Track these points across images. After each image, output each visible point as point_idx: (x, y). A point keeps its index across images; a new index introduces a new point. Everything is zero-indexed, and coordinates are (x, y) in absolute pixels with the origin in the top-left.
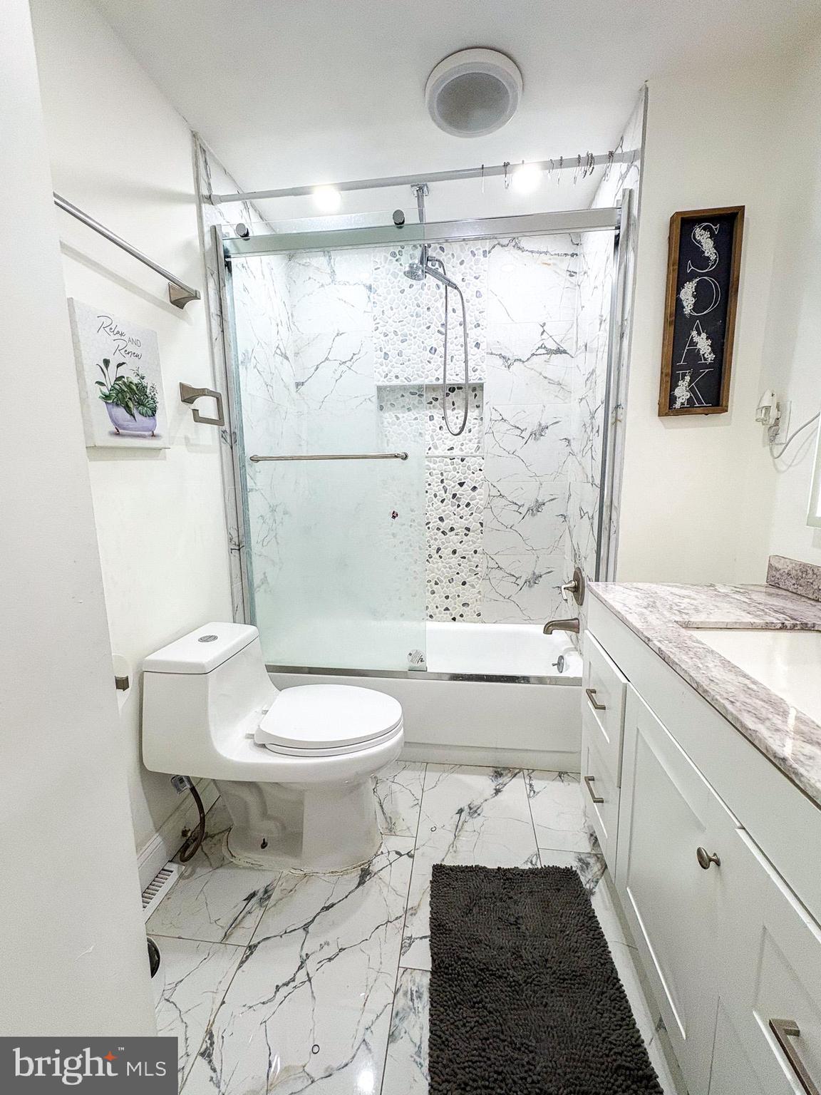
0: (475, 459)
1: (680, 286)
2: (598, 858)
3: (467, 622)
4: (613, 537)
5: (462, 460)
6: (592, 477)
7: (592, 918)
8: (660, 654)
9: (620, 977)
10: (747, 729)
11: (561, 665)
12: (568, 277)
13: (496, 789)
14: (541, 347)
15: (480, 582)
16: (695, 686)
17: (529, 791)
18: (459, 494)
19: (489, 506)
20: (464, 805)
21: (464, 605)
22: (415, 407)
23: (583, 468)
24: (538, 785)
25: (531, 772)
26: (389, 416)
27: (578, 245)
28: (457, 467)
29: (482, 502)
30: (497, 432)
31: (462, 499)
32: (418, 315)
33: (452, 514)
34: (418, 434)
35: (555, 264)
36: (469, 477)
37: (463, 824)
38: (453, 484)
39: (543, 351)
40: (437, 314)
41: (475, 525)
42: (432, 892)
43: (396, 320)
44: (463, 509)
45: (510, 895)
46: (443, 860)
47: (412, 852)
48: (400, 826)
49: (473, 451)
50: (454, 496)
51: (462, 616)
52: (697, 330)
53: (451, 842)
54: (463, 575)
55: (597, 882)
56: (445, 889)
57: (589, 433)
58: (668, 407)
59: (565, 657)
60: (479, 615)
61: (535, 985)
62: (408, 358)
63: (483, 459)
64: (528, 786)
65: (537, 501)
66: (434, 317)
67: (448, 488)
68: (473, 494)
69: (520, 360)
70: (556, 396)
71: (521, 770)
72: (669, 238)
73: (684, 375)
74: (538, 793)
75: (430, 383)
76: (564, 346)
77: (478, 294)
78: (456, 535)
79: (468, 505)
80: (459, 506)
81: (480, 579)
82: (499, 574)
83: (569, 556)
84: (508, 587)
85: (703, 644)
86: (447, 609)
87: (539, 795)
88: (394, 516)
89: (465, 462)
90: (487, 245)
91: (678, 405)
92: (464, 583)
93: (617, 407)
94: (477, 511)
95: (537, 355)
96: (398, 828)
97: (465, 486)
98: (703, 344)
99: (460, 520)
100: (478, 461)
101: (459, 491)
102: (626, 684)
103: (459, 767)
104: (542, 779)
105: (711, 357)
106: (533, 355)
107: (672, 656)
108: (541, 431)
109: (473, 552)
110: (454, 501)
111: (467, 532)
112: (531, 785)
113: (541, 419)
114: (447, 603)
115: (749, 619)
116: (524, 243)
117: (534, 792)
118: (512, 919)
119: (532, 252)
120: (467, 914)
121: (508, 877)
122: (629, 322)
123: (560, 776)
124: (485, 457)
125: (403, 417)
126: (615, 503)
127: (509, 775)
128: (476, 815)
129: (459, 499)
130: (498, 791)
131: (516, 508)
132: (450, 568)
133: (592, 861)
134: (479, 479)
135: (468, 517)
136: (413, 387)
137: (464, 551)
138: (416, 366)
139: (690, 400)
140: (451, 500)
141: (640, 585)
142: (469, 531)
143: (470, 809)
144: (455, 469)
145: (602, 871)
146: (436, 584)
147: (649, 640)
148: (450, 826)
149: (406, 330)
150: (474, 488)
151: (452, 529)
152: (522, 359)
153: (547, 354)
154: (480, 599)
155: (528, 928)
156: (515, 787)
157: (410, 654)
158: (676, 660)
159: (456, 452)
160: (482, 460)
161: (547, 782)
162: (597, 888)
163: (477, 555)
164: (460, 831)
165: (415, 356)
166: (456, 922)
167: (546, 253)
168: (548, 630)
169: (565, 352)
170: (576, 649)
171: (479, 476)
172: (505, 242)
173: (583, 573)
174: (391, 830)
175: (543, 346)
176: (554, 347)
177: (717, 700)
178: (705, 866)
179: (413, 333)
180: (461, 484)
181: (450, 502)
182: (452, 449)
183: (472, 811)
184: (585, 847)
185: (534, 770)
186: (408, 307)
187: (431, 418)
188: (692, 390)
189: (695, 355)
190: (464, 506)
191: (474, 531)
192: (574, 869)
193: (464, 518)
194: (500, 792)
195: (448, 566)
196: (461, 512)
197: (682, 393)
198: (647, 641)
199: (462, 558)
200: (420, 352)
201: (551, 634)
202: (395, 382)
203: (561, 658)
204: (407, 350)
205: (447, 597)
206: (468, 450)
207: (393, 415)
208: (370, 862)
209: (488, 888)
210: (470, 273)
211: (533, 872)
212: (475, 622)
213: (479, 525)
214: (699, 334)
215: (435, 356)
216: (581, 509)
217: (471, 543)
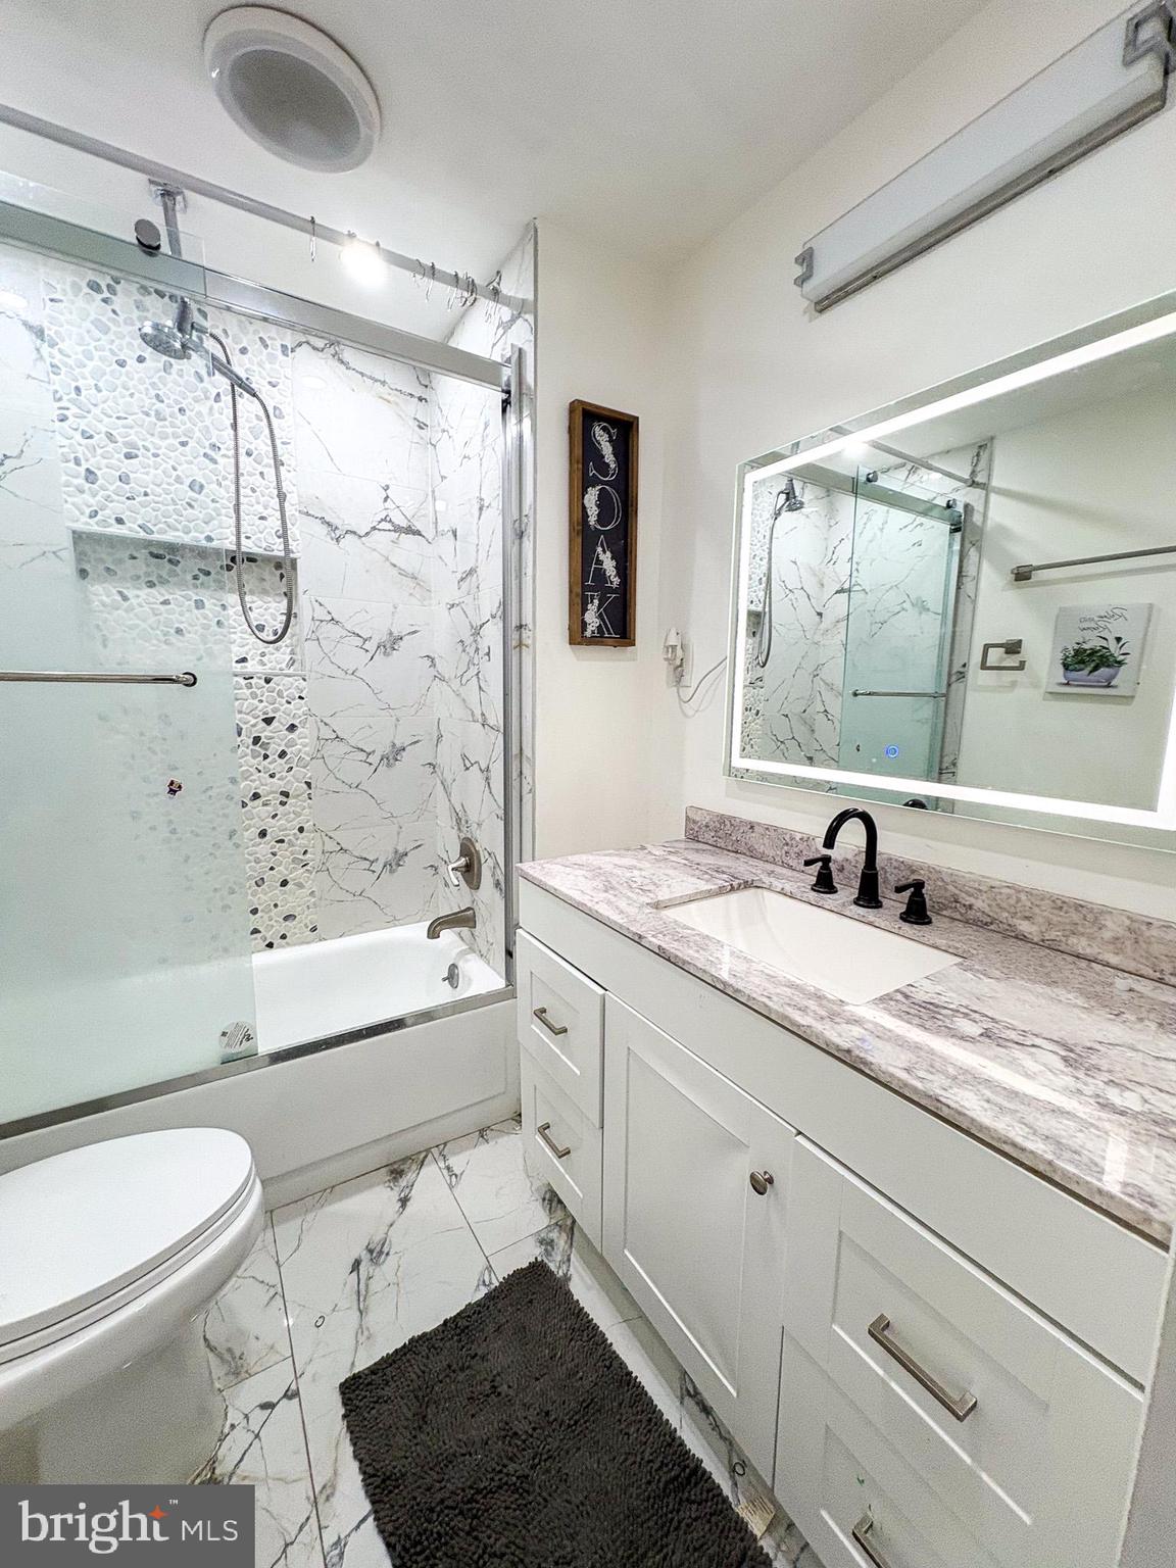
0: (290, 679)
1: (584, 492)
2: (560, 1227)
3: (295, 945)
4: (527, 798)
5: (268, 681)
6: (483, 714)
7: (578, 1313)
8: (661, 954)
9: (630, 1369)
10: (799, 1026)
11: (456, 977)
12: (417, 428)
13: (400, 1200)
14: (384, 520)
15: (312, 877)
16: (721, 987)
17: (448, 1178)
18: (266, 737)
19: (318, 755)
20: (358, 1251)
21: (286, 918)
22: (163, 582)
23: (464, 700)
24: (456, 1162)
25: (441, 1148)
26: (102, 593)
27: (426, 386)
28: (259, 692)
29: (307, 749)
30: (325, 638)
31: (272, 746)
32: (159, 417)
33: (253, 770)
34: (173, 631)
35: (397, 404)
36: (282, 708)
37: (367, 1286)
38: (253, 721)
39: (388, 526)
40: (200, 424)
41: (296, 787)
42: (352, 1432)
43: (110, 412)
44: (275, 761)
45: (472, 1353)
46: (353, 1364)
47: (293, 1387)
48: (253, 1351)
49: (284, 666)
50: (256, 740)
51: (284, 937)
52: (602, 546)
53: (357, 1326)
54: (281, 872)
55: (569, 1260)
56: (374, 1412)
57: (472, 654)
58: (578, 636)
59: (460, 964)
60: (314, 929)
61: (545, 1460)
62: (143, 490)
63: (304, 680)
64: (445, 1172)
65: (394, 745)
66: (196, 429)
67: (244, 727)
68: (291, 736)
69: (355, 533)
70: (411, 594)
71: (428, 1151)
72: (569, 427)
73: (592, 597)
74: (462, 1174)
75: (195, 543)
76: (418, 526)
77: (277, 412)
78: (265, 805)
79: (283, 754)
80: (266, 757)
81: (311, 873)
82: (344, 859)
83: (445, 822)
84: (360, 879)
85: (693, 929)
86: (256, 931)
87: (463, 1177)
88: (174, 789)
89: (271, 684)
90: (289, 338)
91: (588, 633)
92: (284, 883)
93: (520, 627)
94: (302, 764)
95: (379, 530)
96: (251, 1359)
97: (275, 723)
98: (609, 565)
99: (272, 780)
100: (296, 684)
101: (266, 732)
102: (604, 995)
103: (332, 1190)
104: (462, 1150)
105: (616, 581)
106: (374, 528)
107: (680, 954)
108: (391, 644)
109: (296, 831)
110: (257, 748)
111: (285, 800)
112: (448, 1168)
113: (392, 624)
114: (254, 921)
115: (704, 886)
116: (348, 354)
117: (456, 1176)
118: (487, 1386)
119: (362, 374)
120: (420, 1428)
121: (461, 1328)
122: (531, 519)
123: (482, 1137)
124: (306, 678)
125: (138, 596)
126: (527, 752)
127: (414, 1167)
128: (383, 1256)
129: (265, 746)
130: (404, 1201)
131: (363, 756)
132: (257, 861)
133: (554, 1235)
134: (300, 712)
135: (284, 774)
136: (159, 544)
137: (280, 831)
138: (163, 508)
139: (599, 627)
140: (252, 747)
141: (576, 859)
142: (287, 797)
143: (371, 1251)
144: (254, 696)
145: (569, 1242)
146: (232, 892)
147: (640, 937)
148: (347, 1301)
149: (133, 438)
150: (292, 728)
151: (256, 796)
152: (358, 532)
153: (395, 531)
154: (314, 904)
155: (511, 1384)
156: (428, 1181)
157: (224, 1034)
158: (688, 959)
159: (251, 667)
160: (302, 681)
161: (468, 1153)
162: (571, 1269)
163: (304, 834)
164: (364, 1300)
165: (159, 490)
166: (408, 1454)
167: (383, 383)
168: (433, 933)
169: (418, 533)
170: (472, 950)
171: (298, 709)
172: (320, 343)
173: (477, 845)
174: (238, 1371)
175: (388, 519)
176: (404, 524)
177: (754, 999)
178: (762, 1190)
179: (150, 446)
180: (268, 721)
181: (249, 751)
182: (244, 660)
183: (374, 1255)
184: (539, 1219)
185: (445, 1144)
186: (137, 395)
187: (199, 604)
188: (600, 616)
189: (600, 575)
190: (276, 757)
191: (294, 798)
192: (539, 1259)
193: (277, 776)
194: (409, 1200)
195: (251, 858)
196: (272, 767)
197: (592, 618)
198: (638, 940)
199: (277, 842)
200: (168, 484)
201: (439, 937)
202: (115, 530)
203: (453, 967)
204: (138, 475)
205: (255, 911)
206: (274, 663)
207: (114, 591)
208: (213, 1462)
209: (437, 1364)
210: (260, 372)
211: (489, 1297)
212: (308, 943)
213: (305, 786)
214: (604, 552)
215: (201, 497)
216: (464, 757)
217: (292, 816)
